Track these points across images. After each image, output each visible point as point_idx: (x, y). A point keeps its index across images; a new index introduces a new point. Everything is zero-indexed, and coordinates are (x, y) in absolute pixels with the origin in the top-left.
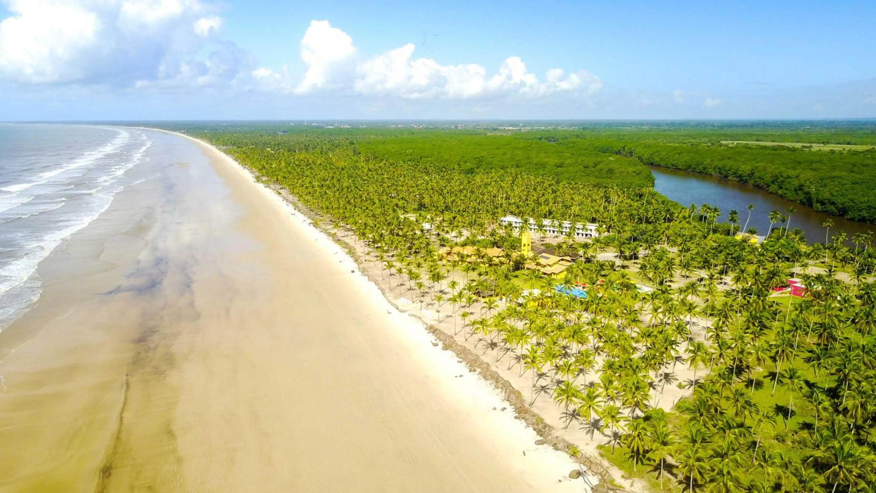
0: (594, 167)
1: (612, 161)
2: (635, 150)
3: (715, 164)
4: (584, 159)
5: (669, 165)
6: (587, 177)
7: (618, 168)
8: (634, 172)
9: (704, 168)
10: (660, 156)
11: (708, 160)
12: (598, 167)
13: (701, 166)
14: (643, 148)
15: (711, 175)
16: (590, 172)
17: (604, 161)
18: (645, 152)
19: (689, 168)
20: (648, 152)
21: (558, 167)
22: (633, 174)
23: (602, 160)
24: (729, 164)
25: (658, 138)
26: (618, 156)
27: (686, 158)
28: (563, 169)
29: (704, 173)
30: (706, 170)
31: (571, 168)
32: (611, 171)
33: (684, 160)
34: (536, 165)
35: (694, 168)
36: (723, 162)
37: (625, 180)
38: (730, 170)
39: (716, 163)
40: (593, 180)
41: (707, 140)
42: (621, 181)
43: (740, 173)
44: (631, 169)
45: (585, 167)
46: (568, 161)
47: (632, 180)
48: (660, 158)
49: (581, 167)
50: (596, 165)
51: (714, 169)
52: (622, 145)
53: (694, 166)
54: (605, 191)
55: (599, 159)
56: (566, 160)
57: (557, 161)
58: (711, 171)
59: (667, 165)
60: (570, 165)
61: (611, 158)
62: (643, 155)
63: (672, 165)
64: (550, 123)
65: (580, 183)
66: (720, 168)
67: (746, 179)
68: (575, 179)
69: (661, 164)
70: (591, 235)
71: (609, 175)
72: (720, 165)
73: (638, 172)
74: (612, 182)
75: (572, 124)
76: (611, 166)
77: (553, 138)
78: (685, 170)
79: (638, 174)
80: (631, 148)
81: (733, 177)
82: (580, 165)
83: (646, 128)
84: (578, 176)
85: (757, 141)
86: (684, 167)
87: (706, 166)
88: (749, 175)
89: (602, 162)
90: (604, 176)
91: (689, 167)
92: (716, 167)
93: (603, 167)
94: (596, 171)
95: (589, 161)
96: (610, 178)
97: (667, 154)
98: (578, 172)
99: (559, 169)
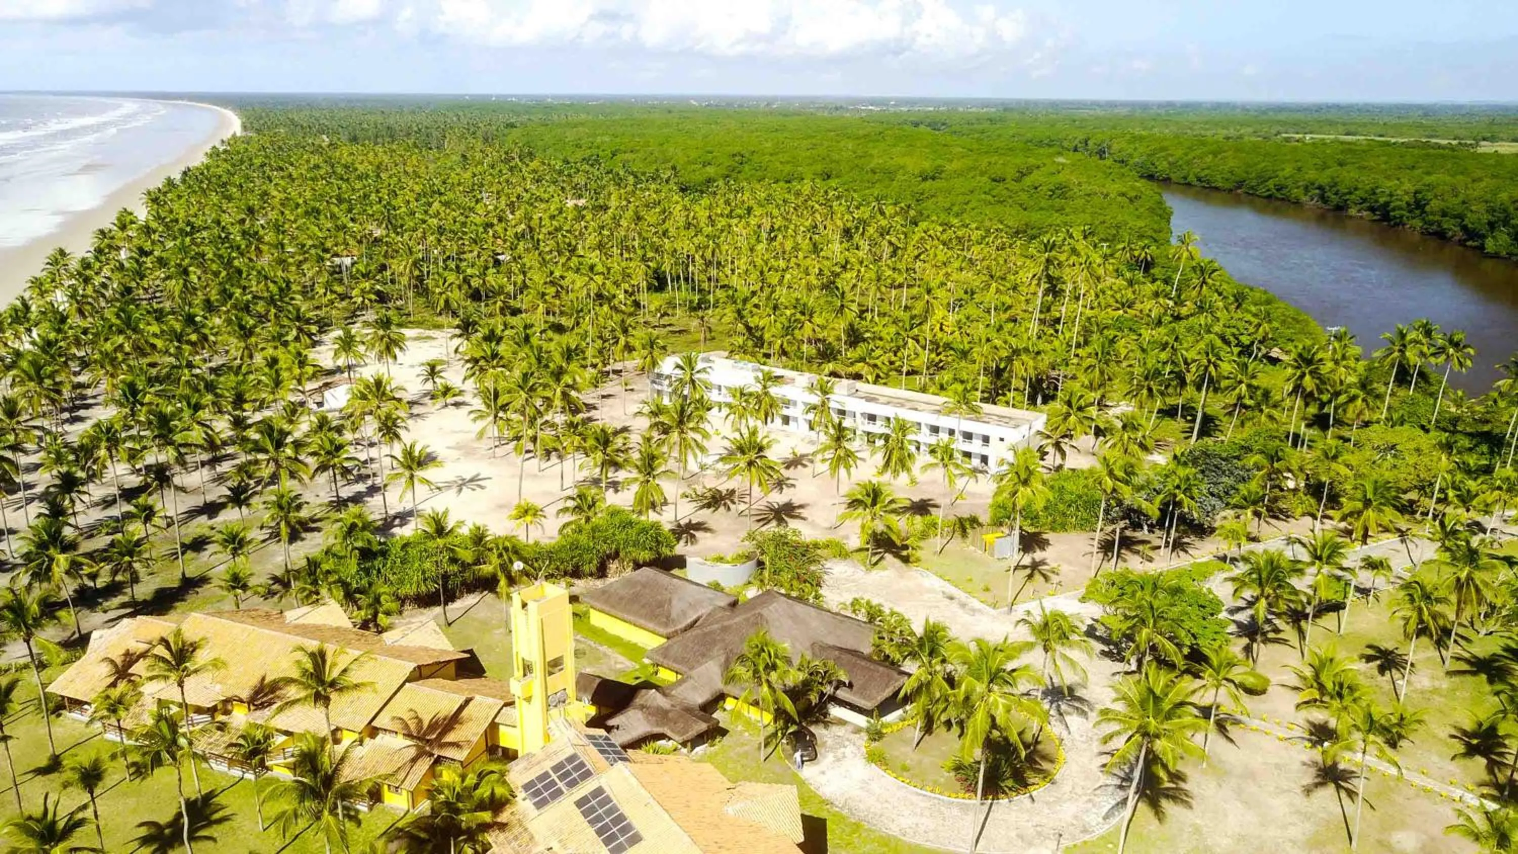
0: (1017, 180)
1: (1063, 164)
2: (1109, 147)
3: (1307, 176)
4: (993, 160)
5: (1192, 178)
6: (999, 208)
7: (1080, 184)
8: (1123, 194)
9: (1280, 188)
10: (1170, 159)
11: (1288, 170)
12: (1028, 181)
13: (1271, 181)
14: (1129, 142)
15: (1297, 203)
16: (1005, 192)
17: (1045, 165)
18: (1135, 149)
19: (1240, 187)
20: (1141, 150)
21: (925, 179)
22: (1120, 199)
23: (1040, 163)
24: (1348, 176)
25: (1153, 127)
26: (1078, 156)
27: (1231, 163)
28: (938, 184)
29: (1277, 199)
30: (1284, 191)
31: (958, 183)
32: (1061, 191)
33: (1226, 168)
34: (873, 172)
35: (1252, 188)
36: (1328, 172)
37: (1101, 218)
38: (1350, 193)
39: (1311, 175)
40: (1014, 217)
41: (1250, 130)
42: (1089, 220)
43: (1382, 200)
44: (1114, 188)
45: (994, 180)
46: (956, 165)
47: (1120, 218)
48: (1170, 163)
49: (985, 179)
50: (1023, 175)
51: (1306, 189)
52: (1081, 136)
53: (1254, 183)
54: (1048, 261)
55: (1032, 161)
56: (951, 161)
57: (927, 165)
58: (1296, 193)
59: (1185, 178)
60: (959, 174)
61: (1061, 160)
62: (1131, 156)
63: (1199, 180)
64: (946, 102)
65: (974, 226)
66: (1320, 188)
67: (1402, 217)
68: (963, 211)
69: (1172, 176)
70: (984, 459)
71: (1058, 202)
72: (1324, 179)
73: (1132, 194)
74: (1066, 224)
75: (986, 103)
76: (1061, 178)
77: (943, 124)
78: (1230, 191)
79: (1131, 201)
80: (1103, 141)
81: (1359, 211)
82: (982, 174)
83: (1124, 111)
84: (973, 204)
85: (1347, 134)
86: (1228, 186)
87: (1283, 182)
88: (1408, 204)
89: (1038, 167)
90: (1043, 204)
91: (1240, 184)
92: (1313, 184)
93: (1042, 179)
94: (1023, 190)
95: (1008, 166)
96: (1060, 210)
97: (1186, 154)
98: (976, 193)
99: (928, 184)
